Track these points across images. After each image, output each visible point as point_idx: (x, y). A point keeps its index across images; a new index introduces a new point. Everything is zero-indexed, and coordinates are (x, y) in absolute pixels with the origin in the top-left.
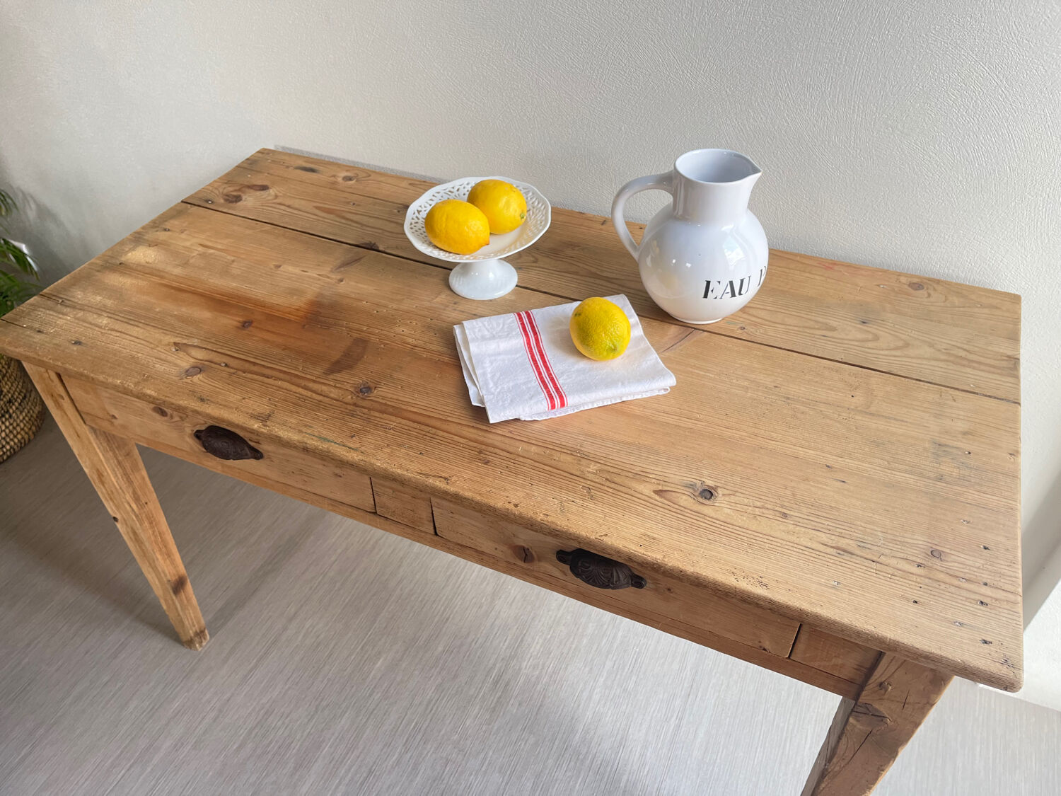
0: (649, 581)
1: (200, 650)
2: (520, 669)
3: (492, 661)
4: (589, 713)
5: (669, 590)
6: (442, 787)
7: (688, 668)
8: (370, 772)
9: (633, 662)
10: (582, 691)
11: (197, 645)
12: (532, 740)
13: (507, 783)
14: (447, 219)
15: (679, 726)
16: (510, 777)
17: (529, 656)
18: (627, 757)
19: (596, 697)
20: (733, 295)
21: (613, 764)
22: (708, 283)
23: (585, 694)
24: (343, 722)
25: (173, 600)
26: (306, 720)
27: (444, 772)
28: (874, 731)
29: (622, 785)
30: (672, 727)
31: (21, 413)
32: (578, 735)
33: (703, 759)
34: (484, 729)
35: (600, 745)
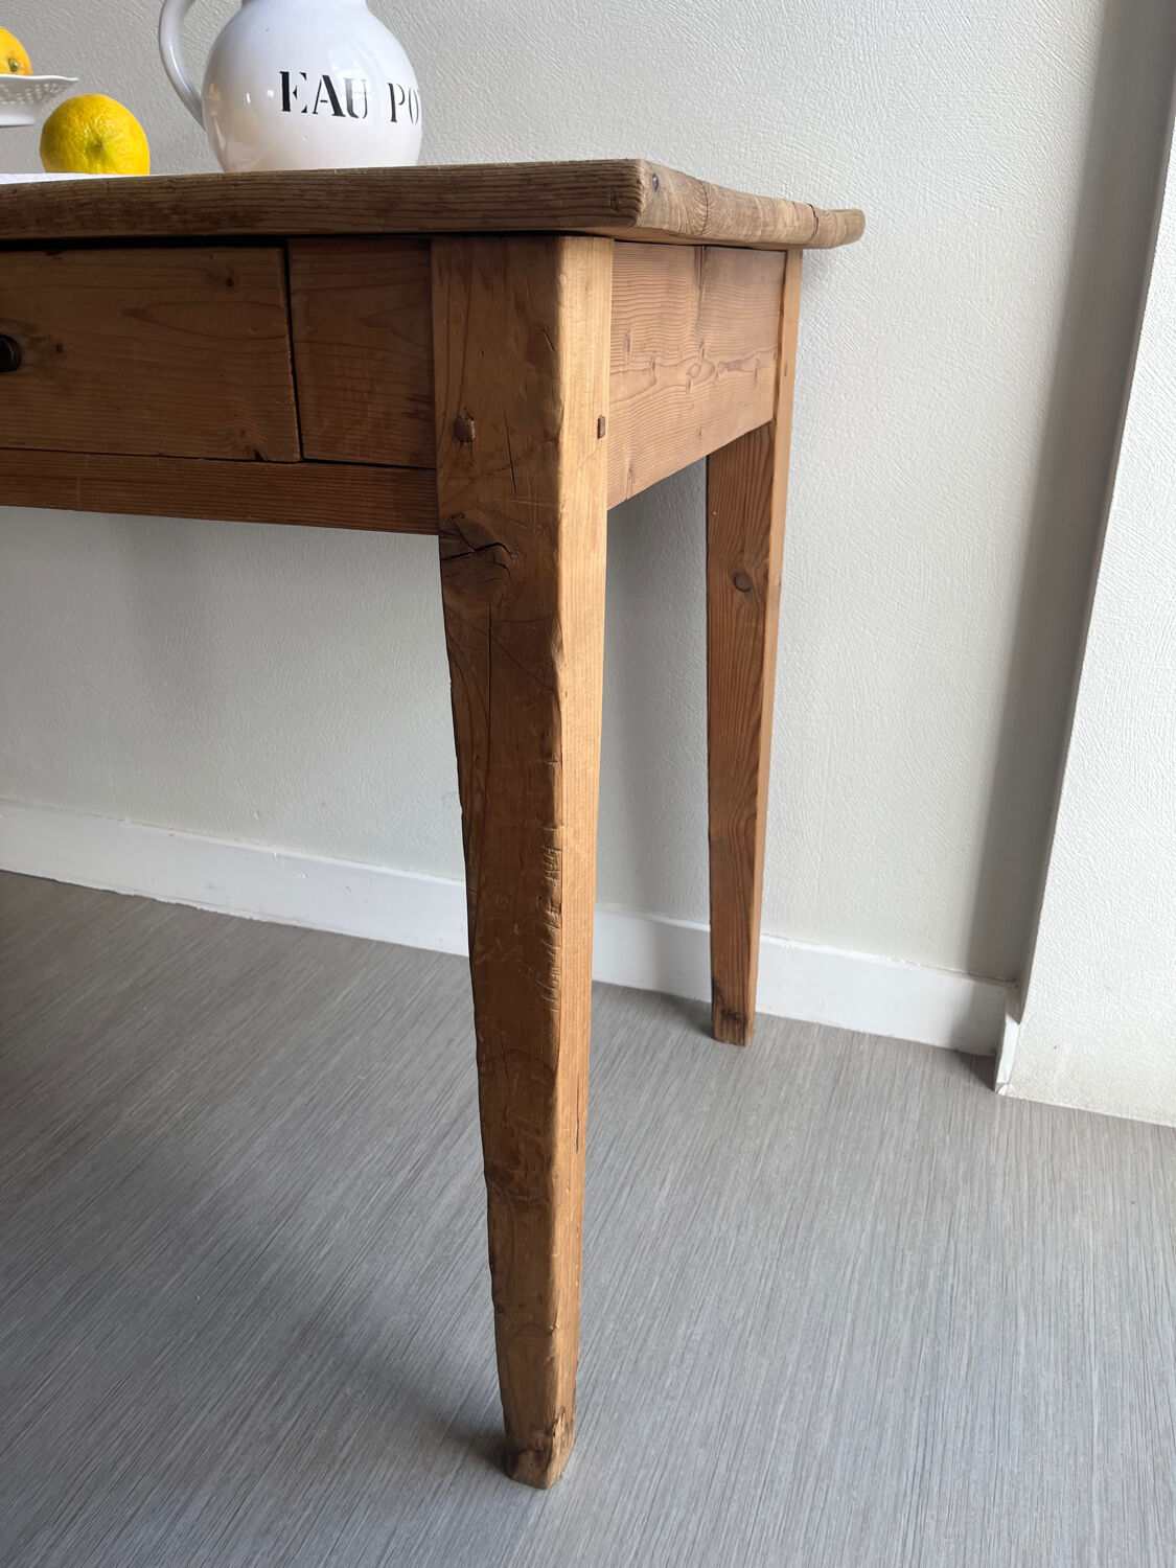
9: (350, 1095)
17: (145, 1096)
20: (338, 111)
21: (258, 1245)
22: (285, 76)
29: (264, 1279)
30: (397, 1184)
32: (198, 1208)
33: (448, 1227)
35: (240, 1218)
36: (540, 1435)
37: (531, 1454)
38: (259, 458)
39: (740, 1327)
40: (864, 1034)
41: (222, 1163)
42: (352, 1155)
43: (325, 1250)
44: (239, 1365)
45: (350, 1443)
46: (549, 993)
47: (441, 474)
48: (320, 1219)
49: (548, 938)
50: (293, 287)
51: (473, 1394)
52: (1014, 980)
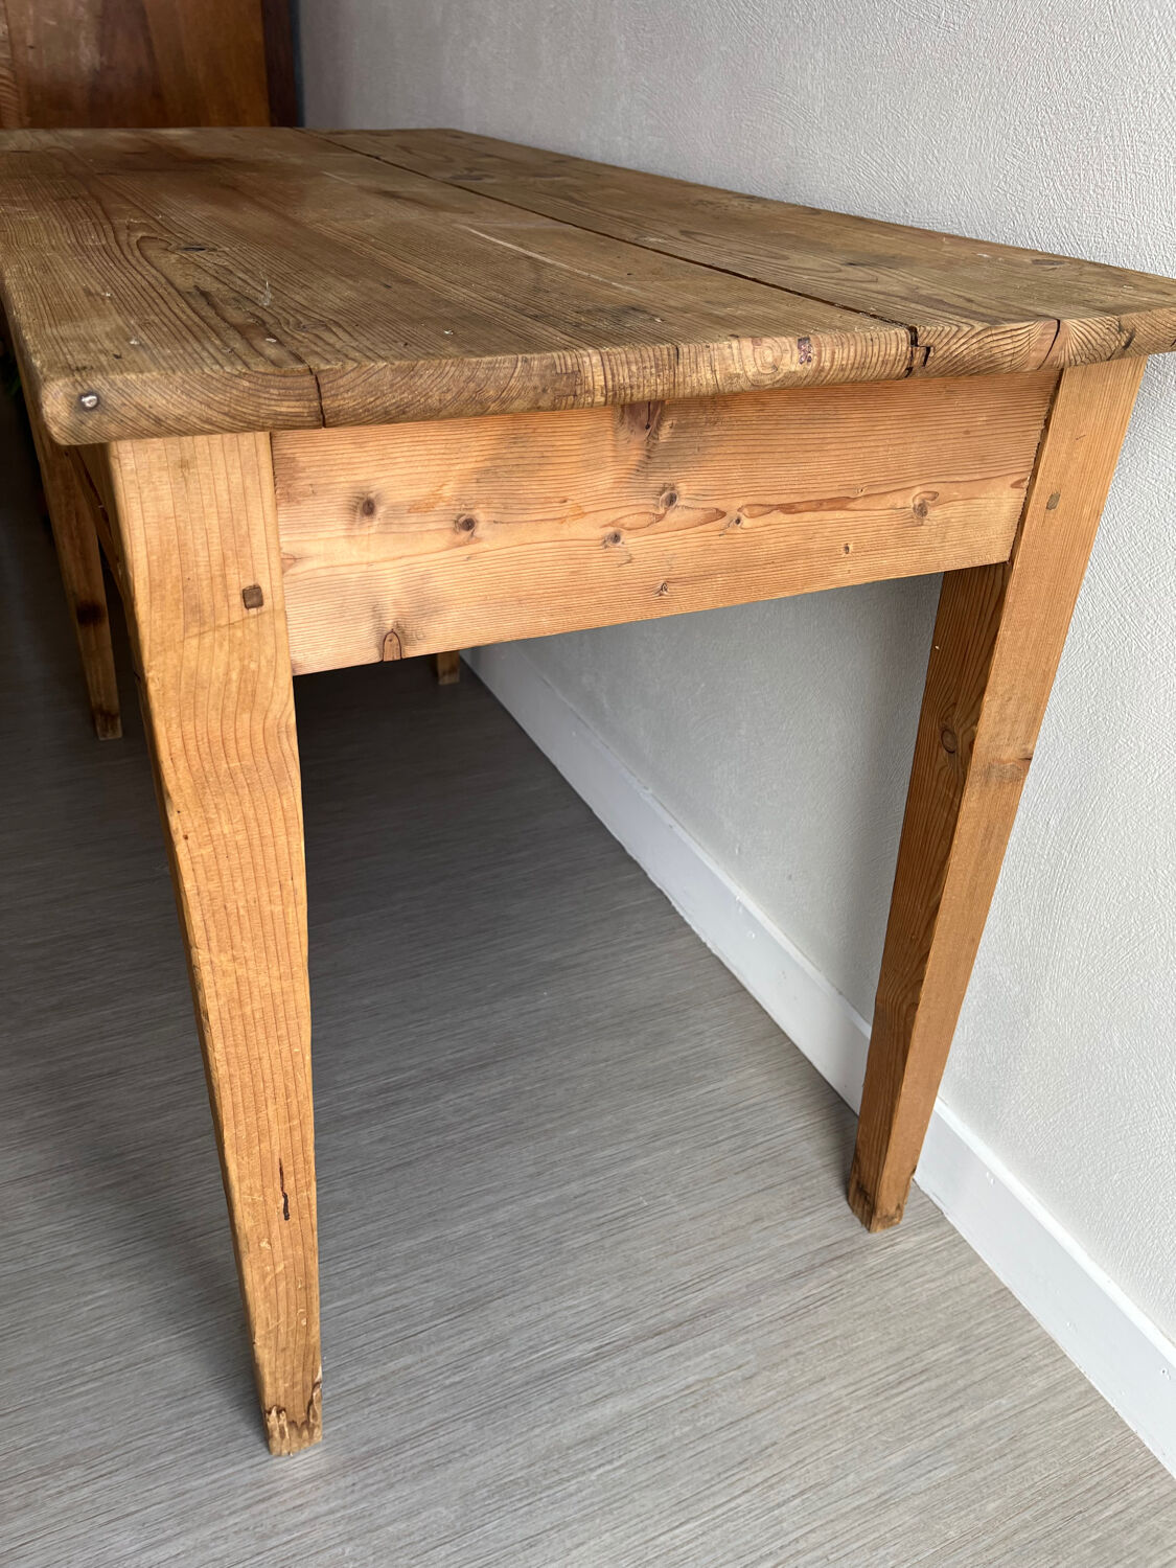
42: (563, 1287)
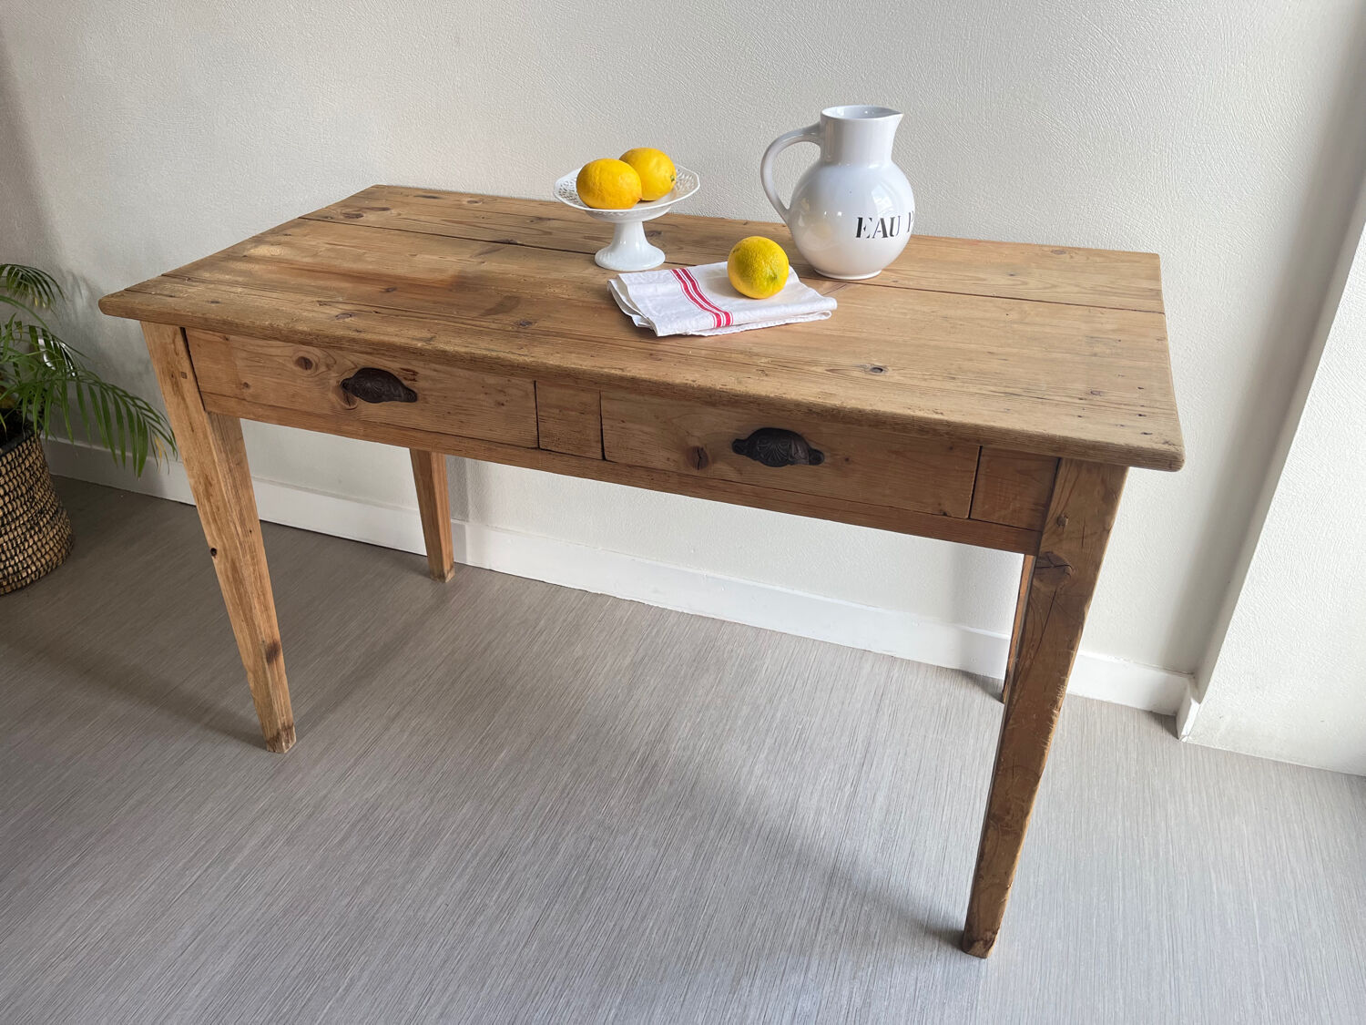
0: (826, 454)
1: (286, 751)
2: (668, 751)
3: (635, 746)
4: (751, 788)
5: (847, 460)
6: (588, 863)
7: (860, 741)
8: (502, 854)
10: (741, 767)
11: (284, 744)
12: (689, 814)
13: (663, 856)
14: (600, 172)
15: (855, 793)
16: (666, 850)
18: (799, 824)
19: (758, 771)
20: (885, 236)
22: (861, 220)
23: (745, 770)
24: (464, 811)
25: (264, 669)
26: (420, 812)
27: (588, 849)
28: (1059, 590)
29: (797, 847)
31: (52, 528)
32: (741, 808)
34: (631, 807)
36: (989, 934)
37: (982, 942)
38: (945, 514)
39: (1063, 878)
40: (1093, 700)
41: (741, 781)
43: (822, 833)
44: (804, 894)
45: (878, 934)
46: (1046, 744)
47: (1044, 536)
48: (812, 816)
49: (1051, 721)
50: (982, 453)
51: (932, 911)
52: (1192, 674)
